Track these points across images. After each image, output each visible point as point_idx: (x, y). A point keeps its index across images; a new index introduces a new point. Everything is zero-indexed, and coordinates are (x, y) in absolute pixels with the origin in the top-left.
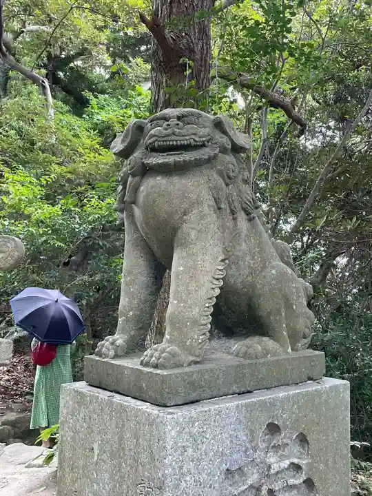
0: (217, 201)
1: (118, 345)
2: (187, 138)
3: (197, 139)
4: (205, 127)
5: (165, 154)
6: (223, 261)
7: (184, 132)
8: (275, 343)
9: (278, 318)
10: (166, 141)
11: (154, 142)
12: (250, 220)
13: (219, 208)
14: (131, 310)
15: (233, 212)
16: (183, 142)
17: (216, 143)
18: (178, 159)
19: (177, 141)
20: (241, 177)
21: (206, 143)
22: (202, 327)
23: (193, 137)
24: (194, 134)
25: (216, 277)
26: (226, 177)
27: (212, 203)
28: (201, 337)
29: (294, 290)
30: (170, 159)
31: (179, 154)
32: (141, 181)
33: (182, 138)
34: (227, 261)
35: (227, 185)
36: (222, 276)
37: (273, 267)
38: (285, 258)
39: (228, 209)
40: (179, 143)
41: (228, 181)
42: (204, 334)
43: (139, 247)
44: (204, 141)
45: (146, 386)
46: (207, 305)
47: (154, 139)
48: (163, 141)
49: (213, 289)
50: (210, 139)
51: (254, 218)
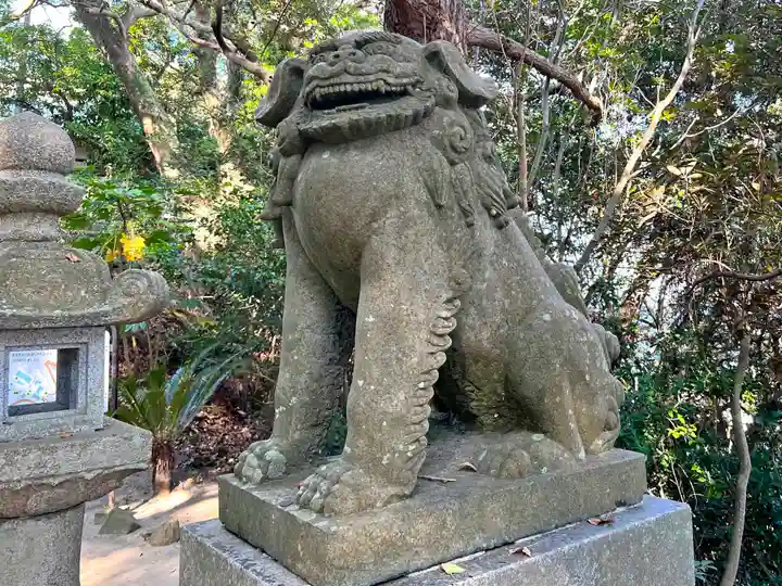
0: (433, 193)
1: (268, 458)
2: (372, 78)
3: (391, 80)
4: (407, 60)
5: (334, 110)
6: (449, 301)
7: (366, 67)
8: (555, 444)
9: (558, 400)
10: (332, 85)
11: (314, 89)
12: (500, 227)
13: (439, 207)
14: (294, 394)
15: (465, 213)
16: (363, 87)
17: (429, 90)
18: (355, 117)
19: (352, 84)
20: (480, 151)
21: (410, 88)
22: (412, 428)
23: (384, 76)
24: (384, 71)
25: (440, 331)
26: (449, 149)
27: (424, 196)
28: (411, 448)
29: (585, 348)
30: (342, 117)
31: (357, 108)
32: (300, 164)
33: (362, 78)
34: (458, 302)
35: (452, 163)
36: (449, 330)
37: (546, 310)
38: (569, 292)
39: (456, 208)
40: (356, 88)
41: (453, 155)
42: (418, 440)
43: (307, 281)
44: (405, 85)
45: (302, 549)
46: (422, 385)
47: (314, 83)
48: (328, 86)
49: (432, 353)
50: (418, 82)
51: (507, 223)
